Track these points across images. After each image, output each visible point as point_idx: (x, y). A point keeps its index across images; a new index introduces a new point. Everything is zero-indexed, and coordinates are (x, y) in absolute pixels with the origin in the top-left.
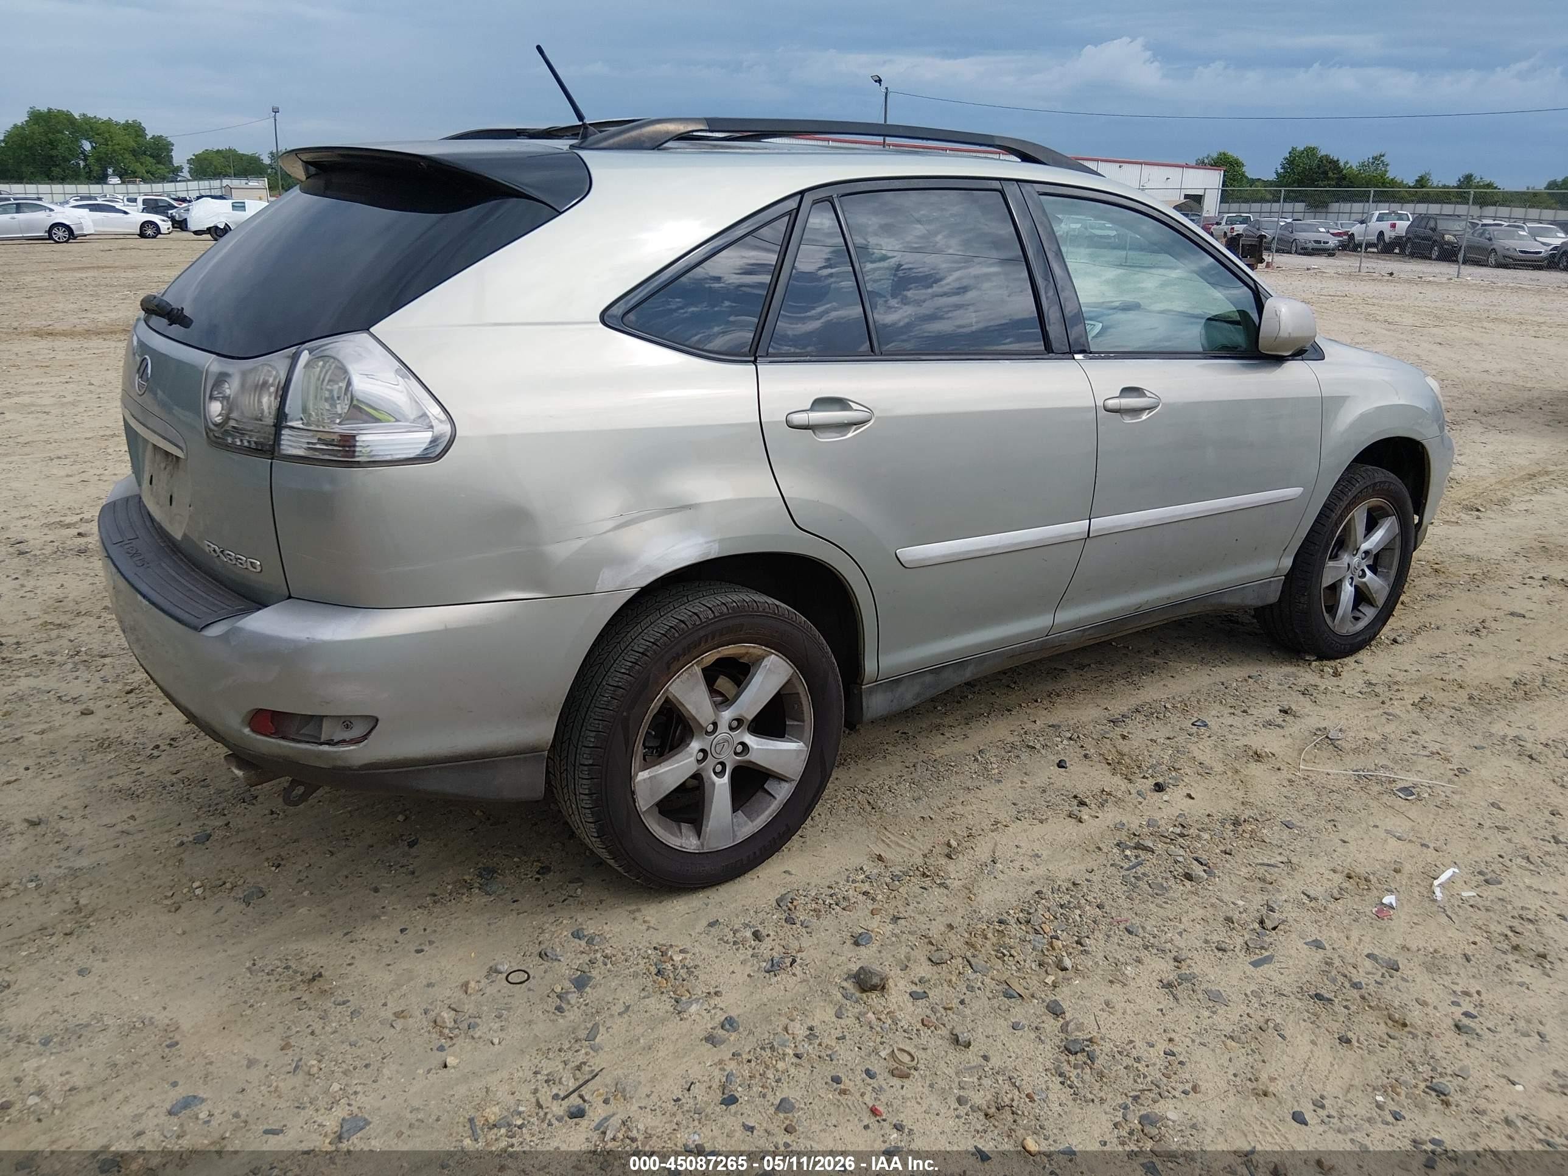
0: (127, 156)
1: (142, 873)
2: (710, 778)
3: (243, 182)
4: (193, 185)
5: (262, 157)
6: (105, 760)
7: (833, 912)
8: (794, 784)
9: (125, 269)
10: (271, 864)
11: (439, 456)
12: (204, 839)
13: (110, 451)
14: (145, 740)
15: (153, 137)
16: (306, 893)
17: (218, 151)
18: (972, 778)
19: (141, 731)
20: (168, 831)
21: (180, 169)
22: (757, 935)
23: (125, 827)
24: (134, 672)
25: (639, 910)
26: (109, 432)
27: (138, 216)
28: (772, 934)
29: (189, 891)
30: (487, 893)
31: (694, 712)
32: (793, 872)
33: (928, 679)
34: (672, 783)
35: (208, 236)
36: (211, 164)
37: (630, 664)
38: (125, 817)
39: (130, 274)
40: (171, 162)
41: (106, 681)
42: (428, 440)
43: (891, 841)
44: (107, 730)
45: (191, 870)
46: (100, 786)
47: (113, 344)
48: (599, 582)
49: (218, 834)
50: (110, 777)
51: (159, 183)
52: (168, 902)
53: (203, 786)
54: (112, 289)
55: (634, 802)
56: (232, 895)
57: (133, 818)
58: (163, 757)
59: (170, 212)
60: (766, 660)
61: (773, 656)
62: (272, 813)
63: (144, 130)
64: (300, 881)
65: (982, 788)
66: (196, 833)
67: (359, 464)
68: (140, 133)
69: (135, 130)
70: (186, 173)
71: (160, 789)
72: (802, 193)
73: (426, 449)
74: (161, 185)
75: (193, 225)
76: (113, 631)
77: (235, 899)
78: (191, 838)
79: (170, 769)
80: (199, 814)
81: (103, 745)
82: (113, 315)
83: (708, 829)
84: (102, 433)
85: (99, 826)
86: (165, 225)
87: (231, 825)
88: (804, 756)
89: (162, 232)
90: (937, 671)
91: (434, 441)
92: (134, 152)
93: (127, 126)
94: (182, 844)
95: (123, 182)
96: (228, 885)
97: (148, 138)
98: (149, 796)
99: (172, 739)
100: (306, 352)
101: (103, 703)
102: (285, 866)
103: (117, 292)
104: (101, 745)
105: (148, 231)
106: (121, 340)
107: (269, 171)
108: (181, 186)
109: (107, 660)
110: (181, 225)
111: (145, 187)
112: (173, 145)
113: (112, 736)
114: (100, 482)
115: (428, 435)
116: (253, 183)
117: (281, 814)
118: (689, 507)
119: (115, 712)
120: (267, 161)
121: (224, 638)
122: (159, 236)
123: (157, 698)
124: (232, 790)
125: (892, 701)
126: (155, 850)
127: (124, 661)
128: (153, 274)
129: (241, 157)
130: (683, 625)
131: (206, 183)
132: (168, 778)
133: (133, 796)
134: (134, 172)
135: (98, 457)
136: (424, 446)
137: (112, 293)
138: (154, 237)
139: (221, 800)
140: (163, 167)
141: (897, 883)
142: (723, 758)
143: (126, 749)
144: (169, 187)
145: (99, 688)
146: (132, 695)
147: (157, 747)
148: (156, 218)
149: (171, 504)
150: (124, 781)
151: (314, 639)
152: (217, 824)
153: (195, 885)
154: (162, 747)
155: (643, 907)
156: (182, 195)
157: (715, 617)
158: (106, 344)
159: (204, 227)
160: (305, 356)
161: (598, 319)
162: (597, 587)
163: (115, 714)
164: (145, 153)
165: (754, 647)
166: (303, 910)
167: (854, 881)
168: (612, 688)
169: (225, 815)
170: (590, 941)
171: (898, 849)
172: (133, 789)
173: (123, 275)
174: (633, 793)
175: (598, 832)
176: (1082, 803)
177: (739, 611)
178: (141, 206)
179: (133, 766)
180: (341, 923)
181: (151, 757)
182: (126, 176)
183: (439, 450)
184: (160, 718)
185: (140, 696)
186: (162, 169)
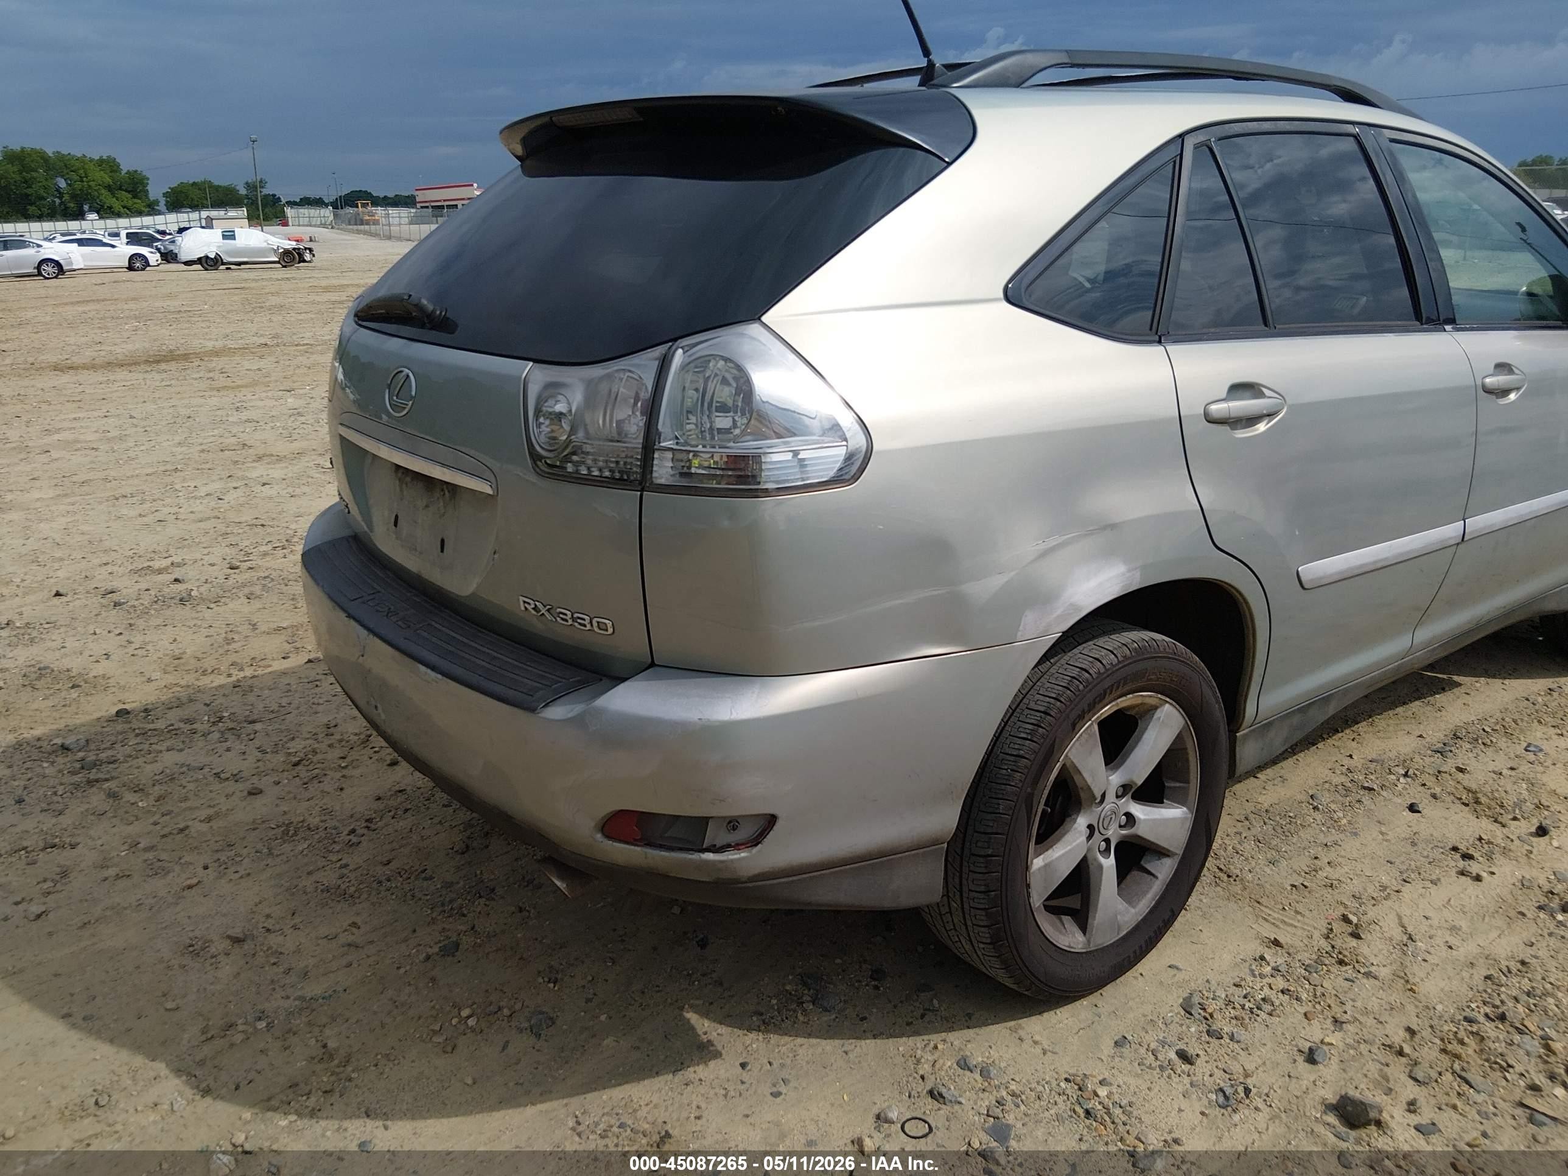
0: (103, 191)
1: (391, 999)
2: (1096, 859)
3: (222, 213)
4: (172, 217)
5: (238, 188)
6: (296, 851)
7: (1258, 1019)
8: (1177, 859)
9: (126, 301)
10: (546, 979)
11: (856, 478)
12: (450, 950)
13: (177, 487)
14: (334, 823)
15: (128, 172)
16: (603, 1018)
17: (194, 184)
18: (1322, 831)
19: (326, 811)
20: (405, 940)
21: (157, 202)
22: (1184, 1056)
23: (351, 939)
24: (293, 739)
25: (1020, 1027)
26: (169, 467)
27: (125, 250)
28: (1201, 1053)
29: (459, 1022)
30: (826, 1010)
31: (1089, 781)
32: (1181, 967)
33: (1296, 720)
34: (1065, 870)
35: (199, 267)
36: (187, 197)
37: (1031, 727)
38: (345, 925)
39: (132, 305)
40: (147, 196)
41: (264, 752)
42: (842, 458)
43: (1274, 919)
44: (285, 813)
45: (451, 991)
46: (301, 885)
47: (141, 376)
48: (1021, 628)
49: (467, 941)
50: (309, 873)
51: (137, 216)
52: (439, 1039)
53: (426, 879)
54: (119, 321)
55: (1029, 896)
56: (513, 1024)
57: (354, 924)
58: (364, 844)
59: (155, 244)
60: (1159, 710)
61: (1167, 705)
62: (521, 910)
63: (118, 165)
64: (588, 1000)
65: (1340, 843)
66: (440, 941)
67: (767, 493)
68: (115, 168)
69: (109, 165)
70: (162, 207)
71: (375, 885)
72: (1181, 136)
73: (841, 469)
74: (139, 219)
75: (184, 256)
76: (252, 691)
77: (521, 1031)
78: (436, 949)
79: (379, 858)
80: (434, 915)
81: (289, 831)
82: (130, 347)
83: (1096, 922)
84: (163, 468)
85: (317, 938)
86: (154, 258)
87: (476, 928)
88: (1188, 825)
89: (151, 264)
90: (1303, 710)
91: (850, 458)
92: (109, 188)
93: (101, 162)
94: (428, 958)
95: (101, 218)
96: (506, 1012)
97: (123, 172)
98: (365, 896)
99: (367, 821)
100: (680, 351)
101: (270, 779)
102: (562, 979)
103: (126, 324)
104: (286, 833)
105: (136, 264)
106: (147, 371)
107: (245, 201)
108: (159, 219)
109: (258, 726)
110: (169, 257)
111: (123, 222)
112: (148, 179)
113: (295, 820)
114: (179, 522)
115: (841, 452)
116: (232, 213)
117: (532, 911)
118: (1113, 526)
119: (287, 789)
120: (243, 191)
121: (579, 721)
122: (148, 268)
123: (331, 769)
124: (462, 883)
125: (1263, 749)
126: (398, 968)
127: (277, 726)
128: (157, 304)
129: (218, 188)
130: (1087, 675)
131: (185, 215)
132: (380, 871)
133: (344, 896)
134: (110, 208)
135: (167, 494)
136: (838, 466)
137: (121, 325)
138: (143, 269)
139: (454, 896)
140: (139, 201)
141: (1315, 974)
142: (1110, 833)
143: (317, 837)
144: (148, 220)
145: (258, 761)
146: (300, 767)
147: (353, 831)
148: (144, 251)
149: (442, 551)
150: (329, 877)
151: (709, 720)
152: (463, 928)
153: (465, 1013)
154: (360, 831)
155: (1023, 1022)
156: (161, 228)
157: (1119, 662)
158: (134, 375)
159: (195, 257)
160: (679, 357)
161: (1001, 295)
162: (1019, 634)
163: (289, 792)
164: (120, 189)
165: (1150, 696)
166: (609, 1041)
167: (1262, 976)
168: (1012, 758)
169: (464, 915)
170: (985, 1073)
171: (1289, 929)
172: (343, 887)
173: (126, 307)
174: (1028, 886)
175: (991, 938)
176: (1467, 857)
177: (1141, 653)
178: (125, 240)
179: (334, 857)
180: (662, 1057)
181: (350, 845)
182: (105, 212)
183: (854, 468)
184: (344, 794)
185: (311, 767)
186: (139, 204)
